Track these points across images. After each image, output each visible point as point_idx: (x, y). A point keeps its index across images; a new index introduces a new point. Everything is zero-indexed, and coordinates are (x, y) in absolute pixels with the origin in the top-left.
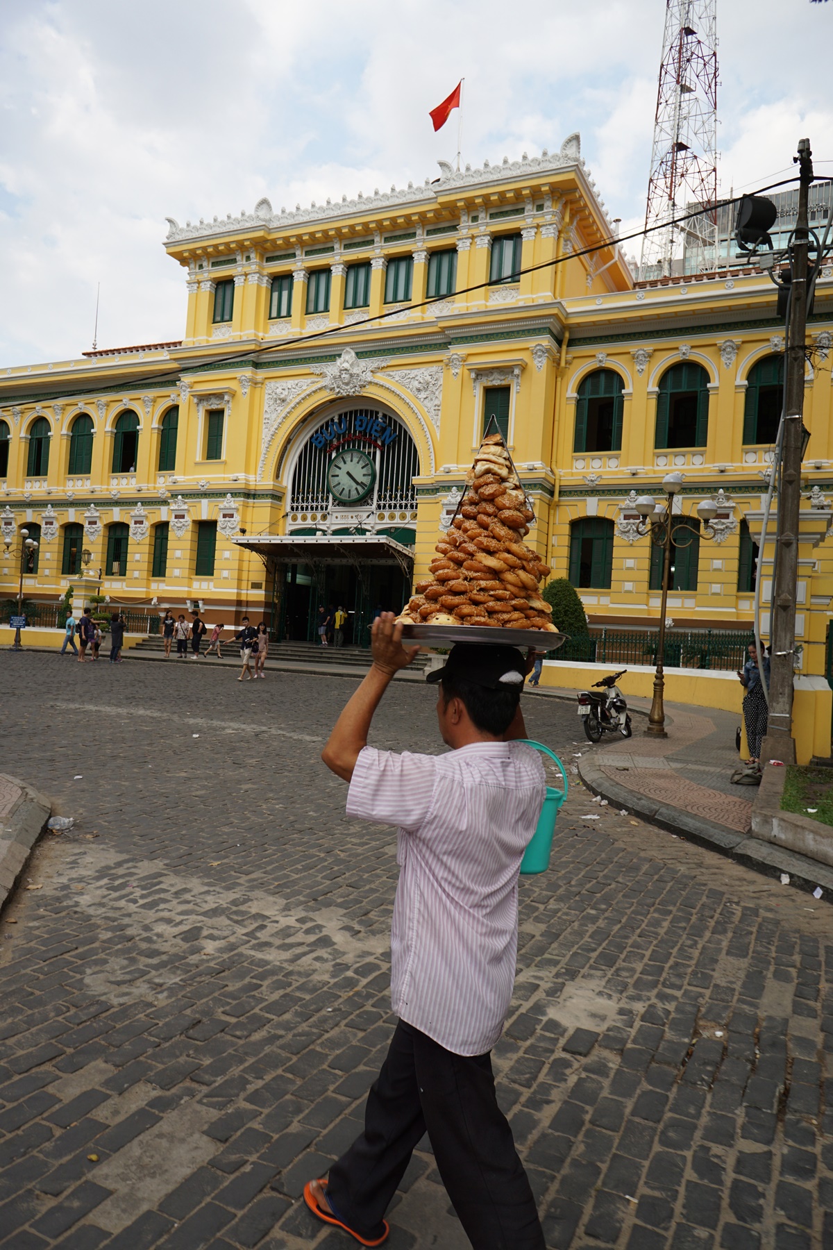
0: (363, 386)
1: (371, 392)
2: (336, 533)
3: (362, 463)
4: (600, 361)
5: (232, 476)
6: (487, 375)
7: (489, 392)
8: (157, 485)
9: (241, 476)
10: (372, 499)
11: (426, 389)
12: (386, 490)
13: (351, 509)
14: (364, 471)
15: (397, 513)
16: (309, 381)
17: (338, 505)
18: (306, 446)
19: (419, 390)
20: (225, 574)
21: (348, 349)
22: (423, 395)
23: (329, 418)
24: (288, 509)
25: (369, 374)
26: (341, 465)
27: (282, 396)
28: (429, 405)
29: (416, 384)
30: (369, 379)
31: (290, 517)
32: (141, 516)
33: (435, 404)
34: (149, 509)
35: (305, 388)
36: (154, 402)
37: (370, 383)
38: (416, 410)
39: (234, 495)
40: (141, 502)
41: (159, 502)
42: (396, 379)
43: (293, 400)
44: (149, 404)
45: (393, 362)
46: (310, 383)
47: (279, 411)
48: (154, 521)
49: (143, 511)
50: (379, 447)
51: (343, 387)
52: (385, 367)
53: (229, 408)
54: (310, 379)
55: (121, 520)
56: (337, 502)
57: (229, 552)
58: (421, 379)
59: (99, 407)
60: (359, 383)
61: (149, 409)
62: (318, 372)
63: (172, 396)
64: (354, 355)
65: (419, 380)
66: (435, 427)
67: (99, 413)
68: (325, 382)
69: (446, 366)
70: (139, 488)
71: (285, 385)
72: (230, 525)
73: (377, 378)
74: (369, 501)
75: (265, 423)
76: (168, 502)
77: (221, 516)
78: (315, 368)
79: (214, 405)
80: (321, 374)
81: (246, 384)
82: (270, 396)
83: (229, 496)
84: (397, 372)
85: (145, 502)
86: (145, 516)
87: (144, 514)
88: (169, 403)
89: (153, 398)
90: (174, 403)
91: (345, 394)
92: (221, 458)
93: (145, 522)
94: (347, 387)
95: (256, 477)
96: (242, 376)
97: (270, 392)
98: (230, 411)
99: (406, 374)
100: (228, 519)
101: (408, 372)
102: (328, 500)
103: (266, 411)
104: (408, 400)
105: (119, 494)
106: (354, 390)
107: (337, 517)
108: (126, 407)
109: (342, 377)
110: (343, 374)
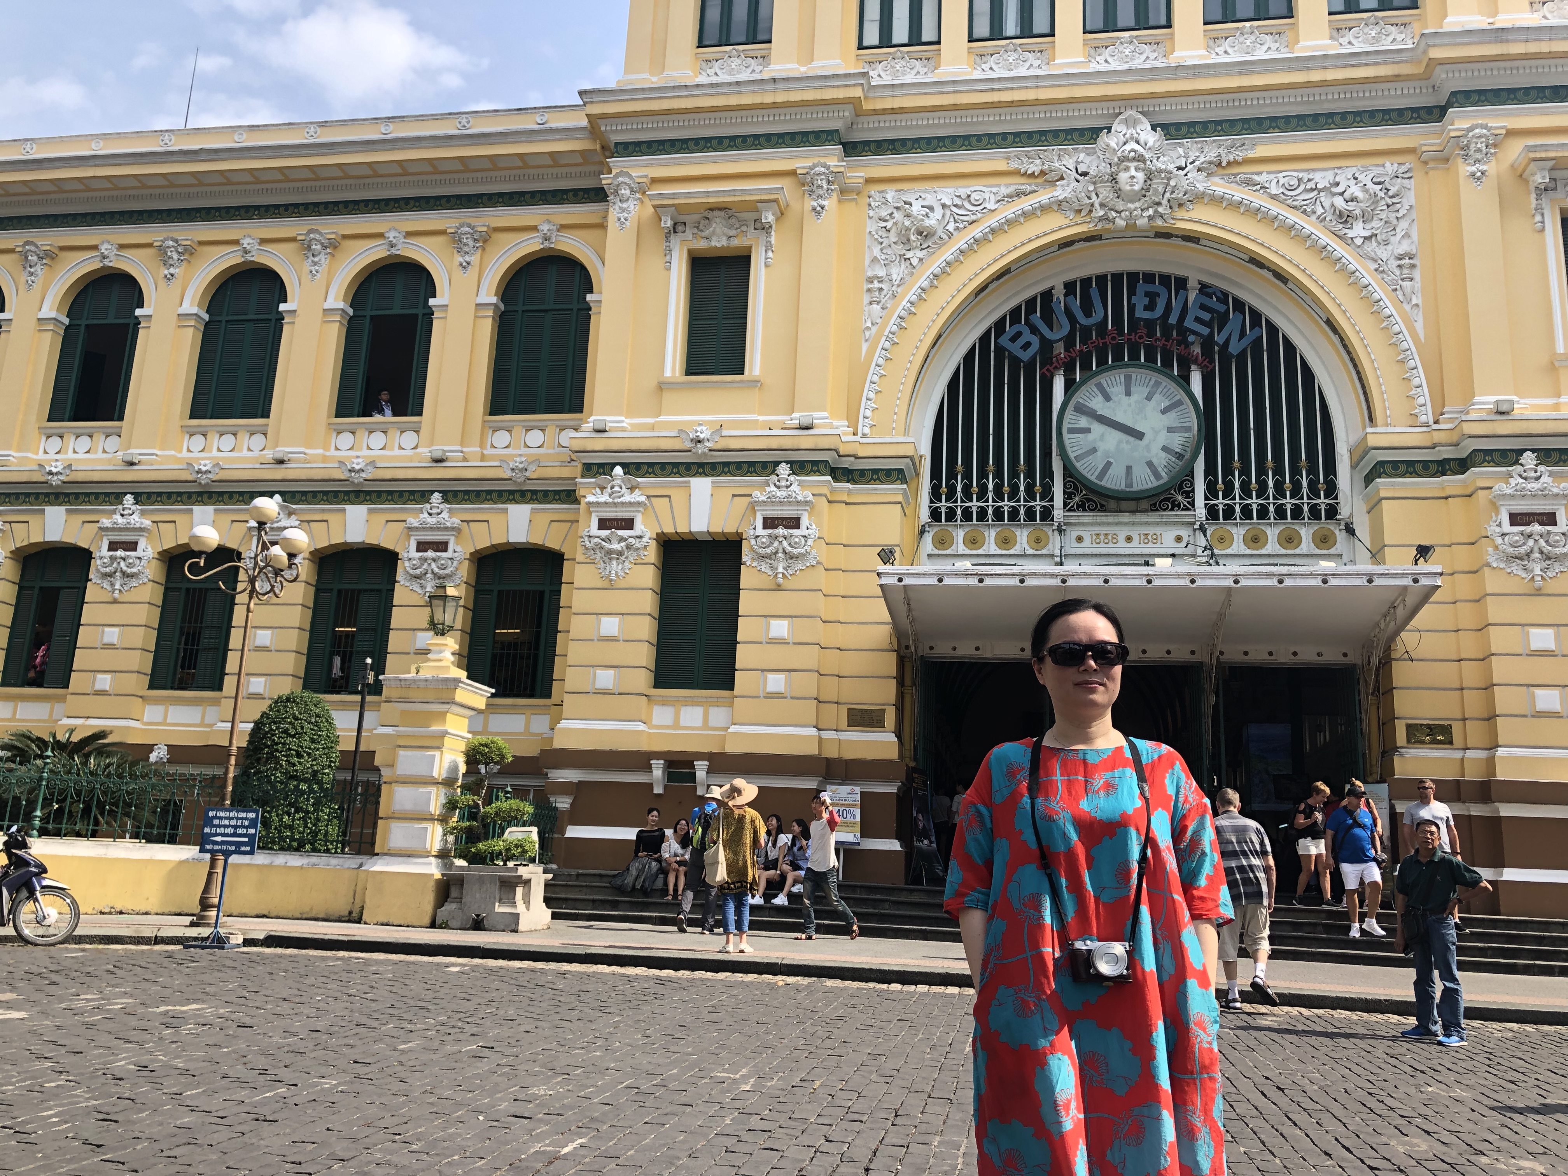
0: (1181, 205)
3: (1160, 401)
5: (797, 419)
8: (489, 451)
9: (818, 417)
10: (1189, 494)
11: (1367, 216)
12: (1228, 471)
13: (1126, 517)
14: (1172, 419)
15: (1272, 532)
16: (1004, 191)
17: (1081, 507)
18: (969, 358)
19: (1345, 218)
20: (776, 682)
21: (1132, 113)
22: (1358, 230)
23: (1043, 287)
24: (925, 515)
25: (1193, 175)
26: (1097, 402)
27: (928, 222)
28: (1383, 253)
29: (1339, 202)
30: (1201, 187)
31: (928, 538)
32: (438, 529)
33: (1401, 251)
34: (468, 511)
35: (991, 206)
36: (485, 241)
37: (1199, 198)
38: (1354, 263)
39: (799, 467)
40: (444, 493)
41: (500, 493)
42: (1274, 190)
43: (955, 233)
44: (471, 243)
45: (1262, 151)
46: (1009, 196)
47: (915, 261)
48: (483, 543)
49: (445, 515)
50: (1196, 362)
51: (1120, 206)
52: (1236, 163)
53: (768, 247)
54: (1008, 185)
55: (372, 540)
56: (1077, 499)
57: (785, 623)
58: (1355, 190)
59: (309, 248)
60: (1167, 195)
61: (467, 258)
62: (1035, 167)
63: (545, 228)
64: (1149, 127)
65: (1347, 195)
66: (1407, 307)
67: (307, 266)
68: (1061, 192)
69: (1426, 163)
70: (438, 455)
71: (930, 200)
72: (789, 549)
73: (1219, 186)
74: (1180, 498)
75: (869, 290)
76: (534, 492)
77: (759, 523)
78: (1025, 160)
79: (725, 238)
80: (1043, 173)
81: (825, 186)
82: (884, 224)
83: (784, 470)
84: (1272, 176)
85: (455, 493)
86: (453, 529)
87: (448, 524)
88: (531, 245)
89: (485, 229)
90: (546, 244)
91: (1120, 223)
92: (742, 372)
93: (451, 547)
94: (1131, 206)
95: (853, 424)
96: (815, 166)
97: (884, 213)
98: (770, 254)
99: (1300, 180)
100: (781, 531)
101: (1305, 176)
102: (1047, 494)
103: (875, 260)
104: (1326, 239)
105: (370, 468)
106: (1151, 212)
107: (1080, 539)
108: (394, 251)
109: (1123, 177)
110: (1127, 169)
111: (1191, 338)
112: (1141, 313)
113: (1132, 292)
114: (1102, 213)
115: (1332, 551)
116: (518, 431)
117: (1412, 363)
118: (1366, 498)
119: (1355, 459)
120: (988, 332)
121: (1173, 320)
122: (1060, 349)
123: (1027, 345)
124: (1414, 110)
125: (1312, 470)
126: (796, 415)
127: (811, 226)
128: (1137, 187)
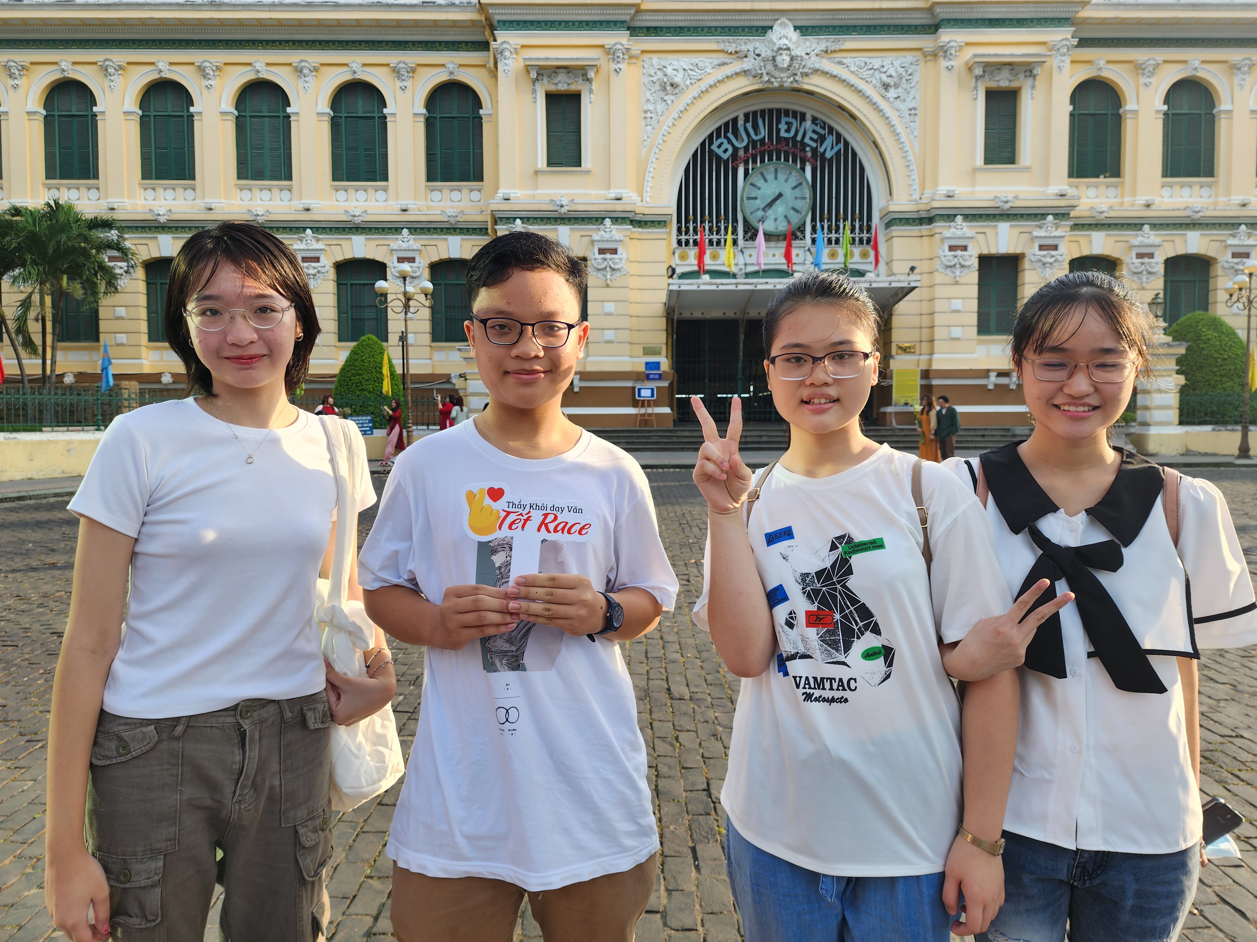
0: (807, 75)
1: (815, 84)
2: (748, 275)
3: (791, 182)
4: (1100, 69)
5: (613, 193)
6: (991, 73)
7: (991, 95)
8: (430, 204)
9: (623, 192)
10: (803, 232)
11: (896, 86)
12: (822, 220)
13: (773, 244)
14: (797, 192)
15: (841, 251)
16: (716, 62)
17: (751, 238)
19: (886, 86)
20: (609, 335)
21: (784, 19)
22: (892, 93)
23: (733, 116)
24: (674, 243)
25: (814, 58)
26: (760, 183)
27: (676, 79)
28: (903, 107)
29: (884, 77)
30: (817, 66)
31: (677, 254)
32: (409, 250)
33: (911, 106)
34: (424, 239)
35: (709, 70)
36: (414, 72)
37: (816, 71)
38: (889, 112)
39: (616, 220)
40: (409, 229)
41: (442, 229)
42: (853, 68)
43: (690, 87)
44: (406, 74)
45: (849, 45)
46: (719, 65)
47: (669, 102)
48: (435, 258)
49: (411, 242)
50: (809, 161)
51: (776, 73)
52: (835, 51)
53: (591, 91)
54: (718, 58)
55: (369, 256)
56: (749, 234)
57: (612, 304)
58: (892, 71)
59: (301, 71)
60: (801, 70)
61: (404, 83)
62: (732, 49)
63: (451, 66)
64: (792, 29)
65: (888, 73)
66: (912, 137)
67: (301, 83)
68: (747, 64)
69: (925, 56)
70: (404, 207)
71: (676, 64)
72: (613, 266)
73: (826, 65)
74: (799, 234)
75: (645, 118)
76: (461, 229)
77: (597, 252)
78: (727, 44)
79: (566, 85)
80: (736, 52)
81: (621, 56)
82: (652, 79)
83: (608, 222)
84: (852, 60)
85: (415, 229)
86: (418, 250)
87: (415, 248)
88: (442, 77)
89: (413, 65)
90: (452, 77)
91: (776, 84)
92: (580, 166)
93: (417, 260)
94: (782, 75)
95: (641, 196)
96: (616, 44)
97: (652, 72)
98: (592, 96)
99: (866, 63)
100: (608, 256)
101: (868, 60)
102: (734, 232)
103: (648, 100)
104: (877, 98)
105: (364, 215)
106: (792, 79)
107: (750, 256)
108: (357, 76)
109: (779, 59)
110: (781, 54)
111: (808, 149)
112: (783, 134)
113: (778, 122)
114: (766, 78)
115: (868, 260)
116: (446, 192)
117: (912, 168)
118: (886, 235)
119: (882, 215)
120: (705, 140)
121: (799, 138)
122: (741, 153)
123: (726, 151)
124: (923, 26)
125: (861, 220)
126: (611, 191)
127: (615, 81)
128: (785, 66)
